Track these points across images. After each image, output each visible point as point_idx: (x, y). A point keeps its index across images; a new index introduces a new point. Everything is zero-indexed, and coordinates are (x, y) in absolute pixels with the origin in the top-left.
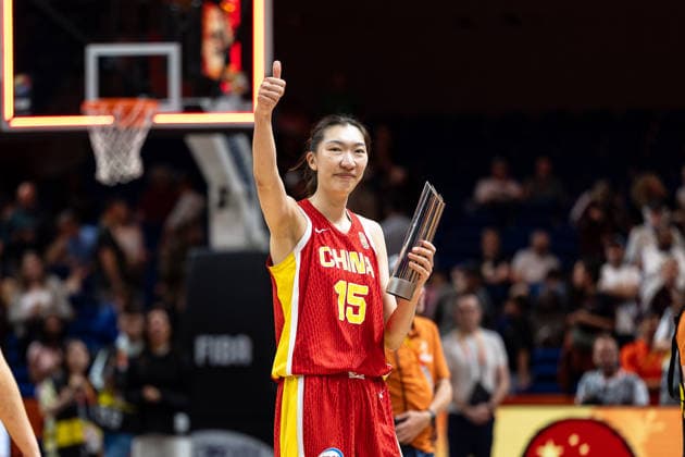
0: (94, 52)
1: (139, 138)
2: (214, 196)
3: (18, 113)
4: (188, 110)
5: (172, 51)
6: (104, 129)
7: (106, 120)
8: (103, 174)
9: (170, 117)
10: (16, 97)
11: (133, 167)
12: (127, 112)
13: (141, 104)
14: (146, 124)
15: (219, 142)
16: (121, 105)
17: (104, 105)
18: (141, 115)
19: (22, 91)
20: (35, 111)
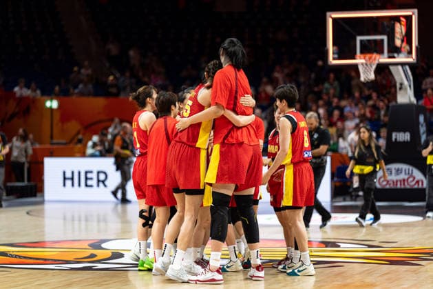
0: (359, 38)
1: (374, 67)
2: (398, 86)
3: (334, 59)
4: (390, 57)
5: (385, 38)
6: (362, 64)
7: (363, 61)
8: (362, 79)
9: (384, 59)
10: (333, 53)
11: (372, 76)
12: (370, 58)
13: (374, 55)
14: (377, 62)
15: (400, 67)
16: (368, 56)
17: (362, 56)
18: (375, 59)
19: (335, 52)
20: (339, 58)
